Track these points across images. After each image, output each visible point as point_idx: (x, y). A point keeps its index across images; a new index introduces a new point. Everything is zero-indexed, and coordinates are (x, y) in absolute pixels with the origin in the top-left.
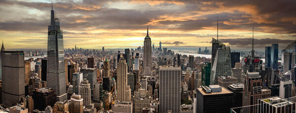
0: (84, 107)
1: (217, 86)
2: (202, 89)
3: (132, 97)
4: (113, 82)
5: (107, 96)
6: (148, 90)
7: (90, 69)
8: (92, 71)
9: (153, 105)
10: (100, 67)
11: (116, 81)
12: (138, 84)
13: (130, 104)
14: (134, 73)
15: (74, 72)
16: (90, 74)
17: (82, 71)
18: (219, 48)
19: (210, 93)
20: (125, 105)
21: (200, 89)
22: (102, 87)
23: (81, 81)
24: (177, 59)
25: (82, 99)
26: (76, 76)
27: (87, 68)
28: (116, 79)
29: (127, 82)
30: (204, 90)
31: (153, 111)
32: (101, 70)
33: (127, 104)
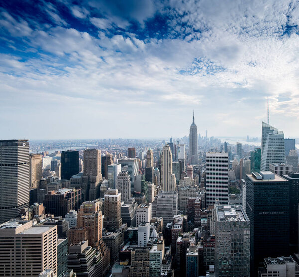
0: (123, 203)
1: (269, 173)
2: (251, 175)
3: (177, 187)
4: (156, 173)
5: (150, 188)
6: (194, 178)
7: (131, 159)
8: (133, 161)
9: (199, 193)
10: (143, 158)
11: (160, 171)
12: (184, 173)
13: (175, 193)
14: (180, 162)
15: (111, 164)
16: (129, 164)
17: (120, 162)
18: (269, 133)
19: (261, 180)
20: (169, 196)
21: (250, 176)
22: (144, 178)
23: (118, 173)
24: (224, 147)
25: (120, 194)
26: (112, 168)
27: (126, 159)
28: (160, 169)
29: (172, 171)
30: (253, 176)
31: (200, 200)
32: (144, 161)
33: (172, 194)
